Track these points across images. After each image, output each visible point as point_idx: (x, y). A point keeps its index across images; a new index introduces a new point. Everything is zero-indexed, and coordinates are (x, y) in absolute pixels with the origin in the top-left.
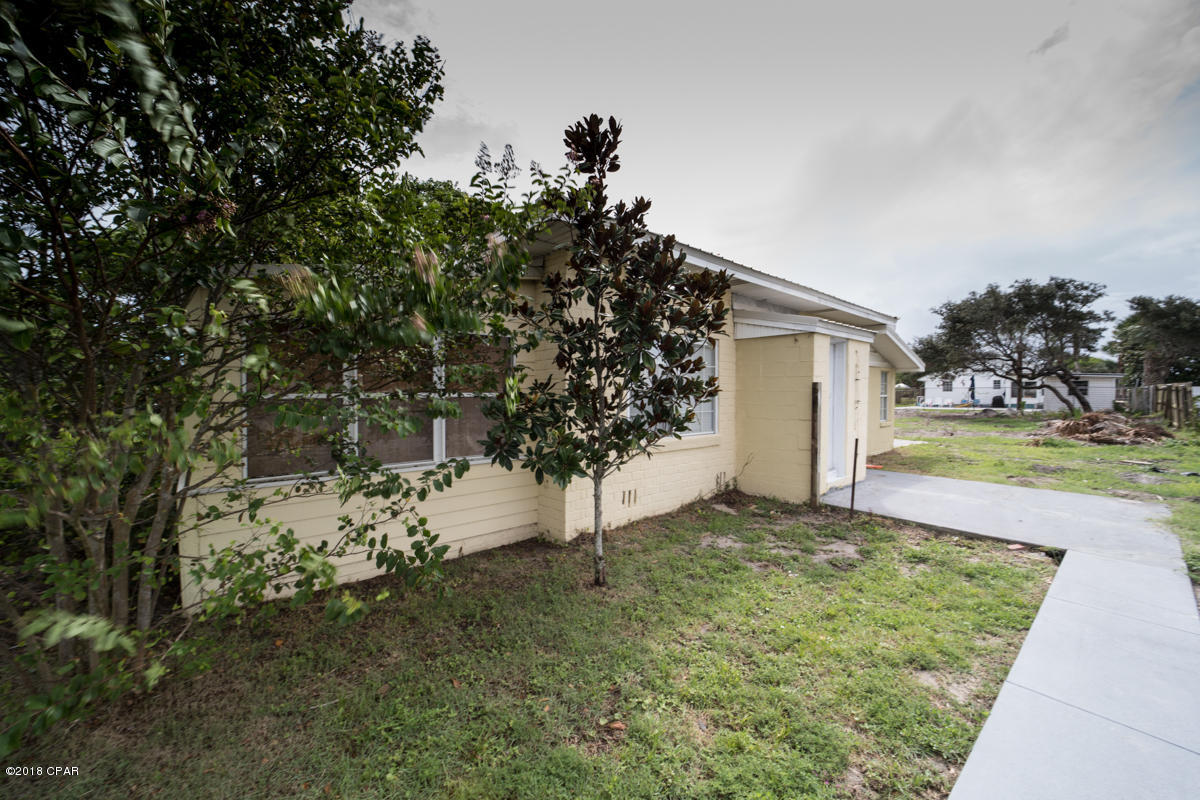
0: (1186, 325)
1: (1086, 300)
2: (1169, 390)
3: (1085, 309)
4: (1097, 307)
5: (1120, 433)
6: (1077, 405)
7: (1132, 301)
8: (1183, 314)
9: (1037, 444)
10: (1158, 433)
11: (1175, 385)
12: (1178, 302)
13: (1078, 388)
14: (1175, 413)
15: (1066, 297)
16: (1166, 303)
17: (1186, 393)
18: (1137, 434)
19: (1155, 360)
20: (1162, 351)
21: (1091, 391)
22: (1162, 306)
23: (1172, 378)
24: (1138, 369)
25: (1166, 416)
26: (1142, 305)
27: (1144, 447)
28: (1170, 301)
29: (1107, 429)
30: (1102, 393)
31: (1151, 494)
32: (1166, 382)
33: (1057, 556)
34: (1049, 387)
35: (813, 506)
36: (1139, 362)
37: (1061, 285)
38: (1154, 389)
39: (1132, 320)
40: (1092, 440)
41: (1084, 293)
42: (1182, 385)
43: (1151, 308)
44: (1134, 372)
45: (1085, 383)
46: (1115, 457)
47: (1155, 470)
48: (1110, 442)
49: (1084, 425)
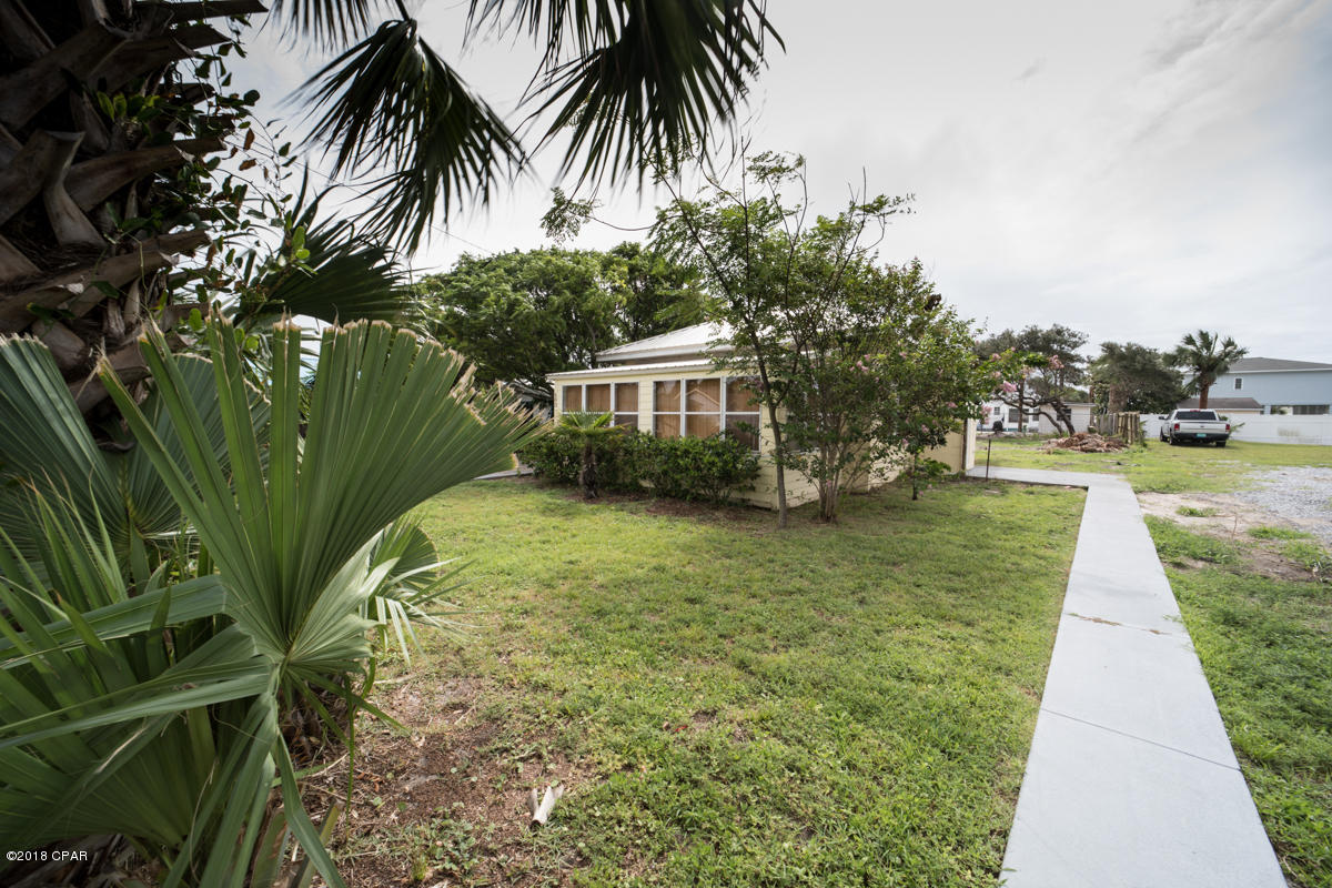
0: (1138, 366)
1: (1075, 345)
2: (1126, 416)
3: (1073, 353)
4: (1081, 351)
5: (1098, 446)
6: (1064, 426)
7: (1103, 345)
8: (1139, 357)
9: (1049, 453)
10: (1120, 445)
11: (1130, 413)
12: (1134, 348)
13: (1064, 414)
14: (1129, 433)
15: (1061, 342)
16: (1126, 349)
17: (1137, 418)
18: (1108, 446)
19: (1118, 393)
20: (1122, 385)
21: (1072, 417)
22: (1123, 350)
23: (1128, 408)
24: (1104, 400)
25: (1123, 436)
26: (1110, 349)
27: (1112, 454)
28: (1129, 348)
29: (1091, 441)
30: (1081, 417)
31: (1117, 472)
32: (1124, 411)
33: (1086, 489)
34: (1045, 414)
35: (962, 477)
36: (1106, 393)
37: (1059, 332)
38: (1116, 416)
39: (1103, 360)
40: (1083, 450)
41: (1074, 340)
42: (1134, 413)
43: (1117, 351)
44: (1101, 402)
45: (1069, 411)
46: (1097, 459)
47: (1119, 464)
48: (1093, 451)
49: (1075, 441)
